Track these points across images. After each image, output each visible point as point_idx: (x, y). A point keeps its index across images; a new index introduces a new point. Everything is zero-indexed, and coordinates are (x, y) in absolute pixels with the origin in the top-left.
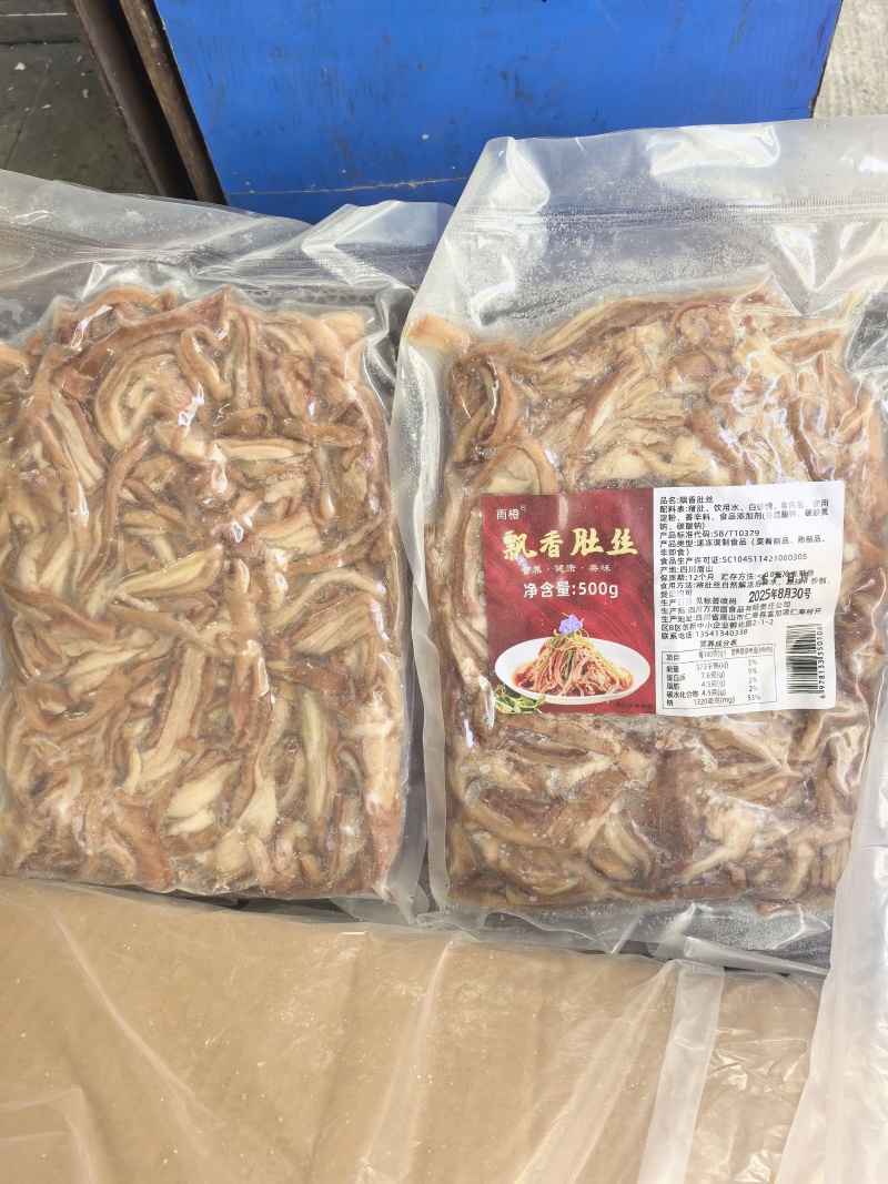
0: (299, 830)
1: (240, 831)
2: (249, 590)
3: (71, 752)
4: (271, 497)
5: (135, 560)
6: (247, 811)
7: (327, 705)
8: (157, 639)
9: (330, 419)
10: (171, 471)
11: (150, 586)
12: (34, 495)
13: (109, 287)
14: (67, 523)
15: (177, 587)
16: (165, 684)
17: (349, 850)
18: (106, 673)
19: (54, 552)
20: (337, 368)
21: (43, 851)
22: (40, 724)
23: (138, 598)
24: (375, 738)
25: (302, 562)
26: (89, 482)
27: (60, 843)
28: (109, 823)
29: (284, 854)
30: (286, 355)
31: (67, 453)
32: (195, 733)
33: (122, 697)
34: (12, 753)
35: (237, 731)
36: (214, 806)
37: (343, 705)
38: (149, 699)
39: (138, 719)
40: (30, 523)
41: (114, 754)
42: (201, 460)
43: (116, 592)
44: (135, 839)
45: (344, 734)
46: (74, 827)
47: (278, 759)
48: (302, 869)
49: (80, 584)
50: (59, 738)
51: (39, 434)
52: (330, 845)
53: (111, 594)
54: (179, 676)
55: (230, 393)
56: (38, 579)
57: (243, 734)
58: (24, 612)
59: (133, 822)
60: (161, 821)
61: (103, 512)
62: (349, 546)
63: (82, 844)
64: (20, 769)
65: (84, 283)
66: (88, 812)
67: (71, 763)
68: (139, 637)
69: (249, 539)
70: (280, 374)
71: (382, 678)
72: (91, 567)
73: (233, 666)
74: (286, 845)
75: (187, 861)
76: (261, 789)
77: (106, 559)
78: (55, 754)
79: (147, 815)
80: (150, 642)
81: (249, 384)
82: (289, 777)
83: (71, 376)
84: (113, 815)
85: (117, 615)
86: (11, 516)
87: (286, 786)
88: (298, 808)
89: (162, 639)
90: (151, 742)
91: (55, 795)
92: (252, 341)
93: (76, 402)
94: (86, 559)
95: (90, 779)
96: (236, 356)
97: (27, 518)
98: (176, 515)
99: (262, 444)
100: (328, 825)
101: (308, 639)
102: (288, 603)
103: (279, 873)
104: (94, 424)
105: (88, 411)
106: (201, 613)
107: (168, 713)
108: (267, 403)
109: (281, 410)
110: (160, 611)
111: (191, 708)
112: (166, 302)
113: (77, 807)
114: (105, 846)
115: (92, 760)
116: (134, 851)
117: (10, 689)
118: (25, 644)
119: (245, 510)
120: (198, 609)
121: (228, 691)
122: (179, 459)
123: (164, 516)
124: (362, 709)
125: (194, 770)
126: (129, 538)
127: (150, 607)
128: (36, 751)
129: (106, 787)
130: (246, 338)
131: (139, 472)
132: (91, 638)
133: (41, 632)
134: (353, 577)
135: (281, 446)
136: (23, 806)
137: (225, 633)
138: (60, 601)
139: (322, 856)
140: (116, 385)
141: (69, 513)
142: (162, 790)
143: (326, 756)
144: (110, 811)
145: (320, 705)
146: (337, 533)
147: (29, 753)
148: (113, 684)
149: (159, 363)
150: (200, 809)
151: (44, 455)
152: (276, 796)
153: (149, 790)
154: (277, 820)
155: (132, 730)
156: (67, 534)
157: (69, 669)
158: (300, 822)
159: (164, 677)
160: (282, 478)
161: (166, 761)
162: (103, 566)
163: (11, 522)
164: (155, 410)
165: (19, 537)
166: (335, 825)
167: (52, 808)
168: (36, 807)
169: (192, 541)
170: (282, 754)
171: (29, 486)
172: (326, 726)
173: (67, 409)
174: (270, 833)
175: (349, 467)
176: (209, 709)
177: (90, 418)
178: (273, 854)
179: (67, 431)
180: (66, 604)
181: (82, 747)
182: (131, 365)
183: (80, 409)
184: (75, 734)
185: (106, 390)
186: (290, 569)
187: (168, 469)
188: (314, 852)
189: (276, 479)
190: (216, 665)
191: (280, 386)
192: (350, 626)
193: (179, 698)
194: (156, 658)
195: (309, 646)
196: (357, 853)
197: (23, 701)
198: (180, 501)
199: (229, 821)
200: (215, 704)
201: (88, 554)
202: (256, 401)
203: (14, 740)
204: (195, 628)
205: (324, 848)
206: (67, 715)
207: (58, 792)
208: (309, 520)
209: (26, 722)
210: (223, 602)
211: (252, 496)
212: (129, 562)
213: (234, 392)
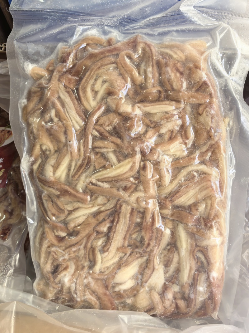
0: (176, 288)
1: (147, 289)
2: (153, 177)
3: (69, 254)
4: (163, 131)
5: (99, 164)
6: (150, 280)
7: (190, 230)
8: (109, 200)
9: (193, 90)
10: (116, 120)
11: (106, 176)
12: (51, 133)
13: (84, 37)
14: (67, 147)
15: (119, 176)
16: (112, 222)
17: (201, 298)
18: (85, 217)
19: (61, 162)
20: (197, 64)
21: (57, 298)
22: (55, 242)
23: (101, 182)
24: (215, 246)
25: (177, 161)
26: (78, 128)
27: (65, 295)
28: (87, 286)
29: (169, 300)
30: (171, 60)
31: (67, 114)
32: (126, 245)
33: (92, 228)
34: (43, 255)
35: (146, 243)
36: (135, 277)
37: (199, 231)
38: (105, 229)
39: (99, 238)
40: (50, 149)
41: (89, 255)
42: (130, 114)
43: (90, 179)
44: (99, 293)
45: (198, 244)
46: (71, 288)
47: (165, 256)
48: (177, 306)
49: (73, 176)
50: (64, 248)
51: (54, 106)
52: (192, 296)
53: (88, 181)
54: (119, 218)
55: (143, 80)
56: (54, 174)
57: (149, 244)
58: (47, 190)
59: (98, 285)
60: (111, 285)
61: (84, 141)
62: (201, 153)
63: (75, 296)
64: (47, 262)
65: (72, 35)
66: (78, 282)
67: (70, 259)
68: (100, 200)
69: (153, 151)
70: (169, 69)
71: (217, 217)
72: (79, 168)
73: (144, 212)
74: (170, 295)
75: (122, 303)
76: (157, 270)
77: (85, 164)
78: (63, 256)
79: (104, 282)
80: (106, 202)
81: (153, 75)
82: (171, 264)
83: (68, 78)
84: (89, 283)
85: (90, 190)
86: (41, 146)
87: (169, 268)
88: (175, 278)
89: (111, 201)
90: (106, 249)
91: (62, 274)
92: (154, 55)
93: (70, 90)
94: (76, 165)
95: (78, 266)
96: (146, 63)
97: (48, 146)
98: (119, 141)
99: (159, 105)
100: (190, 286)
101: (180, 199)
102: (171, 182)
103: (166, 308)
104: (79, 99)
105: (77, 94)
106: (130, 188)
107: (113, 235)
108: (161, 85)
109: (169, 87)
110: (111, 188)
111: (124, 233)
112: (109, 42)
113: (73, 279)
114: (86, 297)
115: (79, 257)
116: (99, 298)
117: (41, 226)
118: (48, 205)
119: (150, 138)
120: (128, 186)
121: (142, 224)
122: (120, 114)
123: (113, 142)
124: (208, 232)
125: (126, 261)
126: (96, 153)
127: (106, 186)
128: (54, 254)
130: (150, 54)
131: (101, 121)
132: (79, 201)
133: (55, 200)
134: (203, 168)
135: (169, 105)
136: (49, 279)
137: (141, 197)
138: (65, 184)
139: (187, 300)
140: (89, 80)
141: (68, 142)
142: (111, 271)
143: (190, 255)
144: (88, 281)
145: (186, 231)
146: (195, 147)
147: (51, 255)
148: (88, 223)
149: (109, 69)
150: (129, 279)
151: (56, 116)
152: (164, 273)
153: (105, 271)
154: (165, 284)
155: (97, 243)
156: (67, 153)
157: (68, 216)
158: (176, 285)
159: (112, 219)
160: (169, 120)
161: (113, 258)
162: (84, 167)
163: (41, 148)
164: (108, 91)
165: (45, 155)
166: (194, 287)
167: (61, 280)
168: (54, 279)
169: (126, 154)
170: (168, 254)
171: (49, 131)
172: (189, 240)
173: (66, 93)
174: (161, 290)
175: (203, 113)
176: (132, 233)
177: (77, 97)
178: (164, 300)
179: (67, 103)
180: (67, 186)
181: (74, 252)
182: (96, 70)
183: (72, 93)
184: (71, 246)
185: (84, 83)
186: (172, 165)
187: (114, 119)
188: (184, 298)
189: (166, 121)
190: (136, 212)
191: (169, 75)
192: (201, 192)
193: (119, 228)
194: (108, 210)
195: (181, 202)
196: (205, 299)
197: (47, 232)
198: (120, 135)
199: (142, 284)
200: (135, 231)
201: (77, 162)
202: (156, 84)
203: (44, 249)
204: (127, 195)
205: (189, 297)
206: (67, 237)
207: (64, 273)
208: (181, 141)
209: (49, 241)
210: (140, 182)
211: (154, 131)
212: (96, 165)
213: (146, 80)
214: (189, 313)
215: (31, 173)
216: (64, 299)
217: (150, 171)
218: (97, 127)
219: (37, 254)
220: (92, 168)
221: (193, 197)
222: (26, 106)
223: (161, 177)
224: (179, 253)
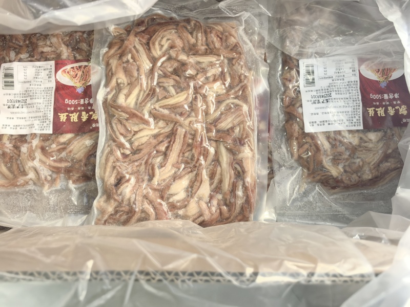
0: (220, 197)
1: (196, 199)
2: (202, 106)
3: (132, 168)
4: (209, 74)
5: (162, 95)
6: (199, 191)
7: (229, 147)
8: (167, 124)
9: (229, 49)
11: (167, 104)
12: (127, 71)
14: (138, 80)
15: (176, 104)
16: (170, 142)
17: (239, 202)
18: (148, 138)
20: (231, 33)
22: (121, 158)
23: (162, 108)
24: (247, 158)
25: (219, 97)
26: (148, 68)
27: (125, 207)
28: (145, 197)
29: (214, 206)
30: (214, 30)
31: (140, 57)
32: (180, 161)
33: (153, 147)
34: (108, 170)
35: (196, 159)
36: (186, 190)
37: (235, 147)
38: (163, 148)
39: (158, 156)
40: (124, 82)
41: (148, 170)
42: (186, 61)
43: (154, 105)
44: (155, 203)
45: (236, 158)
46: (131, 199)
47: (211, 170)
48: (221, 213)
49: (141, 103)
50: (128, 163)
51: (130, 52)
52: (233, 200)
53: (152, 107)
54: (175, 139)
55: (195, 42)
56: (126, 101)
57: (198, 160)
58: (118, 115)
59: (155, 195)
60: (166, 196)
61: (151, 77)
62: (235, 91)
63: (134, 206)
64: (111, 176)
66: (137, 193)
67: (132, 173)
68: (161, 124)
69: (202, 87)
71: (248, 136)
72: (145, 97)
73: (195, 134)
74: (215, 202)
75: (174, 214)
76: (204, 182)
77: (151, 94)
78: (126, 169)
79: (161, 193)
80: (165, 126)
81: (202, 39)
82: (215, 177)
83: (142, 35)
84: (148, 193)
85: (154, 115)
86: (117, 79)
87: (213, 180)
88: (218, 188)
89: (169, 125)
90: (163, 164)
92: (202, 27)
93: (143, 43)
94: (144, 94)
95: (138, 179)
96: (197, 31)
97: (123, 80)
98: (177, 78)
99: (206, 57)
100: (231, 193)
101: (221, 124)
102: (215, 111)
103: (212, 214)
104: (149, 49)
105: (148, 46)
106: (184, 114)
107: (170, 153)
108: (207, 45)
109: (212, 46)
110: (170, 113)
111: (178, 151)
112: (171, 18)
113: (133, 190)
114: (144, 206)
115: (140, 172)
117: (109, 145)
118: (117, 127)
119: (201, 78)
120: (183, 112)
121: (193, 144)
122: (178, 61)
123: (174, 79)
124: (242, 148)
125: (179, 174)
126: (160, 87)
127: (166, 112)
128: (118, 168)
129: (146, 182)
130: (200, 26)
131: (165, 65)
132: (144, 123)
133: (124, 121)
134: (236, 101)
135: (213, 57)
136: (111, 191)
137: (193, 121)
138: (133, 109)
139: (229, 206)
140: (158, 38)
141: (139, 77)
142: (167, 182)
143: (229, 166)
145: (226, 148)
146: (231, 87)
147: (115, 169)
148: (150, 142)
149: (172, 32)
150: (181, 191)
151: (132, 58)
152: (210, 184)
153: (162, 183)
154: (210, 194)
155: (156, 160)
156: (138, 84)
157: (134, 136)
158: (219, 194)
159: (169, 139)
160: (213, 67)
161: (169, 171)
162: (150, 97)
163: (117, 82)
164: (171, 46)
165: (119, 88)
166: (234, 192)
167: (123, 191)
168: (117, 191)
169: (183, 87)
170: (212, 168)
171: (125, 68)
172: (229, 155)
173: (140, 44)
174: (208, 199)
175: (235, 64)
176: (185, 152)
178: (210, 207)
179: (140, 51)
180: (135, 110)
181: (137, 166)
182: (163, 32)
183: (145, 45)
184: (134, 161)
185: (154, 39)
186: (215, 99)
187: (175, 64)
188: (226, 205)
189: (211, 68)
190: (189, 134)
191: (212, 39)
192: (236, 119)
193: (174, 147)
194: (167, 132)
195: (222, 127)
196: (243, 203)
197: (114, 149)
198: (179, 74)
199: (191, 196)
200: (187, 150)
201: (145, 92)
202: (204, 44)
203: (110, 164)
204: (182, 119)
205: (230, 202)
206: (131, 155)
207: (126, 184)
208: (221, 82)
209: (115, 157)
210: (192, 110)
211: (202, 74)
212: (159, 95)
213: (197, 41)
214: (230, 217)
215: (105, 102)
217: (200, 102)
218: (161, 69)
219: (103, 170)
220: (155, 99)
221: (230, 123)
222: (107, 52)
223: (208, 107)
224: (221, 166)
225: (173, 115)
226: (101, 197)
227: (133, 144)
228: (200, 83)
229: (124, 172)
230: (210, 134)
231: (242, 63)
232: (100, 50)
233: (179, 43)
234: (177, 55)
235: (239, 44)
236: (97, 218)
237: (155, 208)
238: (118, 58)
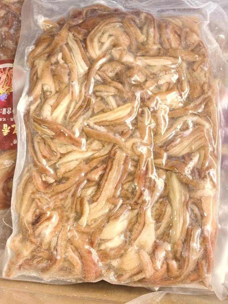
1: (136, 248)
2: (150, 123)
3: (55, 202)
4: (161, 82)
5: (99, 107)
6: (140, 237)
7: (184, 181)
8: (104, 146)
9: (189, 49)
11: (104, 119)
12: (55, 75)
14: (69, 87)
15: (117, 120)
16: (105, 169)
17: (194, 257)
18: (77, 162)
19: (61, 101)
21: (33, 257)
22: (41, 188)
23: (98, 125)
24: (209, 197)
25: (174, 112)
26: (82, 71)
27: (43, 253)
28: (70, 241)
30: (171, 24)
31: (73, 58)
32: (117, 195)
33: (83, 175)
34: (26, 202)
35: (138, 194)
36: (123, 234)
38: (96, 176)
39: (89, 187)
40: (51, 89)
41: (76, 205)
42: (132, 64)
43: (88, 121)
44: (82, 250)
45: (193, 195)
46: (52, 243)
47: (157, 209)
48: (168, 270)
49: (71, 118)
50: (50, 195)
51: (61, 50)
52: (185, 254)
53: (85, 123)
54: (112, 165)
55: (145, 39)
56: (52, 114)
57: (141, 195)
58: (42, 131)
60: (97, 241)
61: (86, 84)
62: (195, 105)
63: (55, 253)
64: (28, 211)
66: (60, 236)
67: (55, 208)
68: (96, 145)
69: (151, 99)
71: (211, 167)
72: (77, 110)
73: (138, 160)
74: (161, 255)
75: (106, 265)
76: (148, 225)
77: (85, 106)
78: (47, 203)
79: (90, 237)
80: (101, 148)
81: (154, 35)
82: (162, 219)
83: (77, 29)
84: (73, 237)
85: (86, 133)
86: (43, 86)
87: (160, 224)
88: (167, 235)
89: (106, 146)
90: (95, 199)
91: (44, 225)
93: (78, 39)
94: (75, 106)
95: (62, 217)
96: (148, 26)
97: (50, 87)
98: (120, 86)
99: (159, 59)
100: (183, 243)
101: (174, 148)
102: (167, 131)
103: (157, 270)
104: (86, 48)
105: (84, 44)
106: (126, 133)
107: (105, 183)
108: (161, 44)
109: (168, 45)
110: (107, 132)
111: (116, 182)
112: (116, 10)
113: (55, 232)
114: (67, 254)
115: (65, 207)
118: (39, 148)
119: (150, 87)
120: (125, 131)
121: (135, 173)
122: (122, 64)
123: (114, 87)
124: (202, 182)
125: (116, 213)
126: (97, 97)
127: (103, 130)
128: (38, 201)
129: (71, 222)
130: (152, 19)
131: (104, 68)
132: (73, 144)
133: (49, 141)
135: (167, 59)
136: (27, 231)
137: (137, 143)
138: (61, 125)
139: (179, 261)
140: (97, 33)
141: (71, 83)
142: (99, 224)
143: (183, 207)
144: (72, 235)
145: (180, 181)
146: (189, 100)
147: (34, 202)
148: (80, 168)
149: (116, 26)
150: (117, 235)
151: (63, 58)
152: (155, 229)
153: (92, 224)
154: (155, 242)
155: (86, 192)
156: (69, 92)
157: (60, 160)
158: (167, 243)
159: (105, 166)
160: (167, 73)
161: (102, 209)
162: (83, 110)
163: (43, 89)
164: (113, 43)
165: (44, 96)
166: (187, 243)
167: (42, 232)
168: (34, 231)
169: (126, 98)
170: (160, 207)
171: (54, 71)
172: (183, 191)
173: (74, 41)
174: (151, 249)
175: (197, 69)
176: (124, 182)
177: (84, 46)
178: (154, 260)
179: (74, 49)
180: (63, 126)
181: (61, 200)
182: (104, 26)
183: (80, 42)
184: (58, 193)
185: (92, 34)
186: (169, 115)
187: (117, 67)
188: (176, 258)
189: (164, 73)
190: (130, 160)
191: (168, 35)
192: (195, 142)
193: (111, 176)
194: (102, 156)
195: (175, 152)
196: (198, 259)
197: (34, 176)
198: (122, 80)
199: (130, 242)
200: (127, 180)
201: (77, 103)
202: (157, 42)
203: (28, 195)
204: (123, 140)
205: (181, 256)
206: (55, 184)
207: (46, 223)
208: (178, 92)
209: (35, 186)
210: (137, 128)
211: (153, 81)
212: (95, 107)
213: (147, 39)
214: (181, 276)
215: (27, 114)
216: (41, 258)
217: (148, 118)
218: (100, 73)
219: (19, 201)
220: (90, 112)
221: (187, 147)
222: (33, 51)
223: (158, 124)
224: (171, 205)
225: (111, 135)
226: (16, 236)
227: (58, 171)
228: (150, 93)
229: (45, 208)
230: (158, 161)
231: (206, 69)
232: (25, 48)
233: (124, 40)
234: (121, 56)
235: (203, 43)
236: (10, 261)
237: (81, 257)
238: (45, 58)
